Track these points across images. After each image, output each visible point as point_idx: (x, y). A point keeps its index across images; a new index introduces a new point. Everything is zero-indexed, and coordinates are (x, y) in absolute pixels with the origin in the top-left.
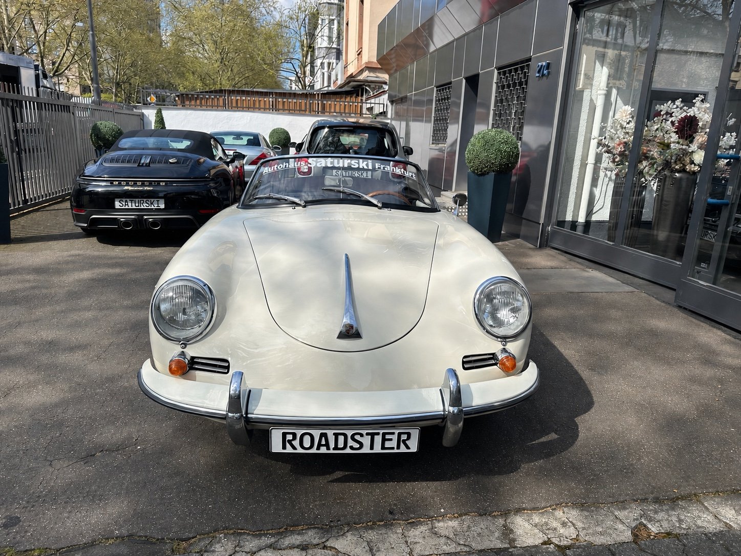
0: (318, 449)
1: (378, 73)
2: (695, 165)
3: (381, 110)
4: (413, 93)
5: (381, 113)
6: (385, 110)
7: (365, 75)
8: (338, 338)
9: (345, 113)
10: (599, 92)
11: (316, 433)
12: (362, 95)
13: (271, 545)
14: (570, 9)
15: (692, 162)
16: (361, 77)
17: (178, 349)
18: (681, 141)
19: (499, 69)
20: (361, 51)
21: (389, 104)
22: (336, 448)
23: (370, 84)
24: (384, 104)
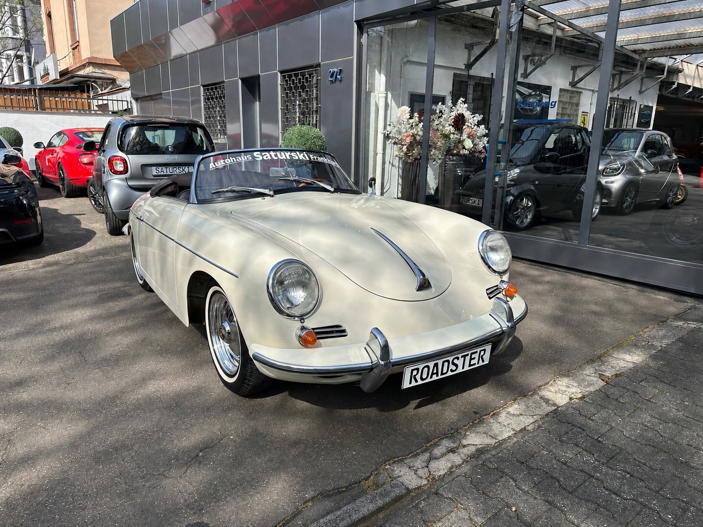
0: (431, 377)
1: (104, 69)
2: (466, 149)
3: (125, 107)
4: (171, 91)
5: (125, 110)
6: (130, 107)
7: (88, 71)
8: (418, 290)
9: (83, 110)
10: (380, 95)
11: (431, 364)
12: (88, 92)
13: (430, 458)
14: (356, 26)
15: (464, 148)
16: (81, 73)
17: (298, 325)
18: (456, 132)
19: (281, 72)
20: (78, 45)
21: (134, 102)
22: (442, 374)
23: (97, 80)
24: (127, 101)
